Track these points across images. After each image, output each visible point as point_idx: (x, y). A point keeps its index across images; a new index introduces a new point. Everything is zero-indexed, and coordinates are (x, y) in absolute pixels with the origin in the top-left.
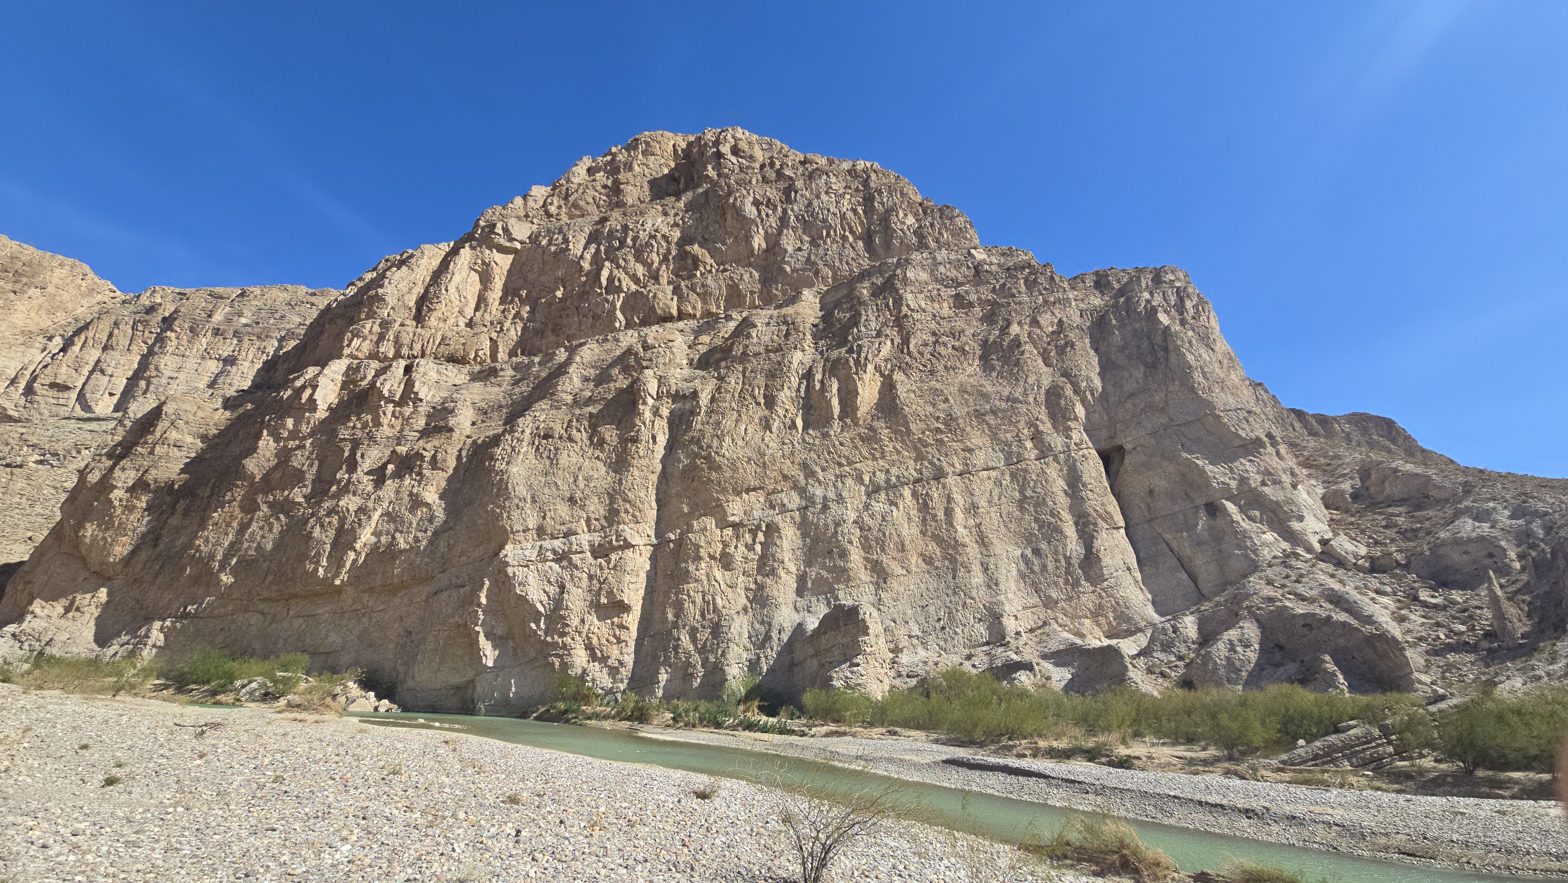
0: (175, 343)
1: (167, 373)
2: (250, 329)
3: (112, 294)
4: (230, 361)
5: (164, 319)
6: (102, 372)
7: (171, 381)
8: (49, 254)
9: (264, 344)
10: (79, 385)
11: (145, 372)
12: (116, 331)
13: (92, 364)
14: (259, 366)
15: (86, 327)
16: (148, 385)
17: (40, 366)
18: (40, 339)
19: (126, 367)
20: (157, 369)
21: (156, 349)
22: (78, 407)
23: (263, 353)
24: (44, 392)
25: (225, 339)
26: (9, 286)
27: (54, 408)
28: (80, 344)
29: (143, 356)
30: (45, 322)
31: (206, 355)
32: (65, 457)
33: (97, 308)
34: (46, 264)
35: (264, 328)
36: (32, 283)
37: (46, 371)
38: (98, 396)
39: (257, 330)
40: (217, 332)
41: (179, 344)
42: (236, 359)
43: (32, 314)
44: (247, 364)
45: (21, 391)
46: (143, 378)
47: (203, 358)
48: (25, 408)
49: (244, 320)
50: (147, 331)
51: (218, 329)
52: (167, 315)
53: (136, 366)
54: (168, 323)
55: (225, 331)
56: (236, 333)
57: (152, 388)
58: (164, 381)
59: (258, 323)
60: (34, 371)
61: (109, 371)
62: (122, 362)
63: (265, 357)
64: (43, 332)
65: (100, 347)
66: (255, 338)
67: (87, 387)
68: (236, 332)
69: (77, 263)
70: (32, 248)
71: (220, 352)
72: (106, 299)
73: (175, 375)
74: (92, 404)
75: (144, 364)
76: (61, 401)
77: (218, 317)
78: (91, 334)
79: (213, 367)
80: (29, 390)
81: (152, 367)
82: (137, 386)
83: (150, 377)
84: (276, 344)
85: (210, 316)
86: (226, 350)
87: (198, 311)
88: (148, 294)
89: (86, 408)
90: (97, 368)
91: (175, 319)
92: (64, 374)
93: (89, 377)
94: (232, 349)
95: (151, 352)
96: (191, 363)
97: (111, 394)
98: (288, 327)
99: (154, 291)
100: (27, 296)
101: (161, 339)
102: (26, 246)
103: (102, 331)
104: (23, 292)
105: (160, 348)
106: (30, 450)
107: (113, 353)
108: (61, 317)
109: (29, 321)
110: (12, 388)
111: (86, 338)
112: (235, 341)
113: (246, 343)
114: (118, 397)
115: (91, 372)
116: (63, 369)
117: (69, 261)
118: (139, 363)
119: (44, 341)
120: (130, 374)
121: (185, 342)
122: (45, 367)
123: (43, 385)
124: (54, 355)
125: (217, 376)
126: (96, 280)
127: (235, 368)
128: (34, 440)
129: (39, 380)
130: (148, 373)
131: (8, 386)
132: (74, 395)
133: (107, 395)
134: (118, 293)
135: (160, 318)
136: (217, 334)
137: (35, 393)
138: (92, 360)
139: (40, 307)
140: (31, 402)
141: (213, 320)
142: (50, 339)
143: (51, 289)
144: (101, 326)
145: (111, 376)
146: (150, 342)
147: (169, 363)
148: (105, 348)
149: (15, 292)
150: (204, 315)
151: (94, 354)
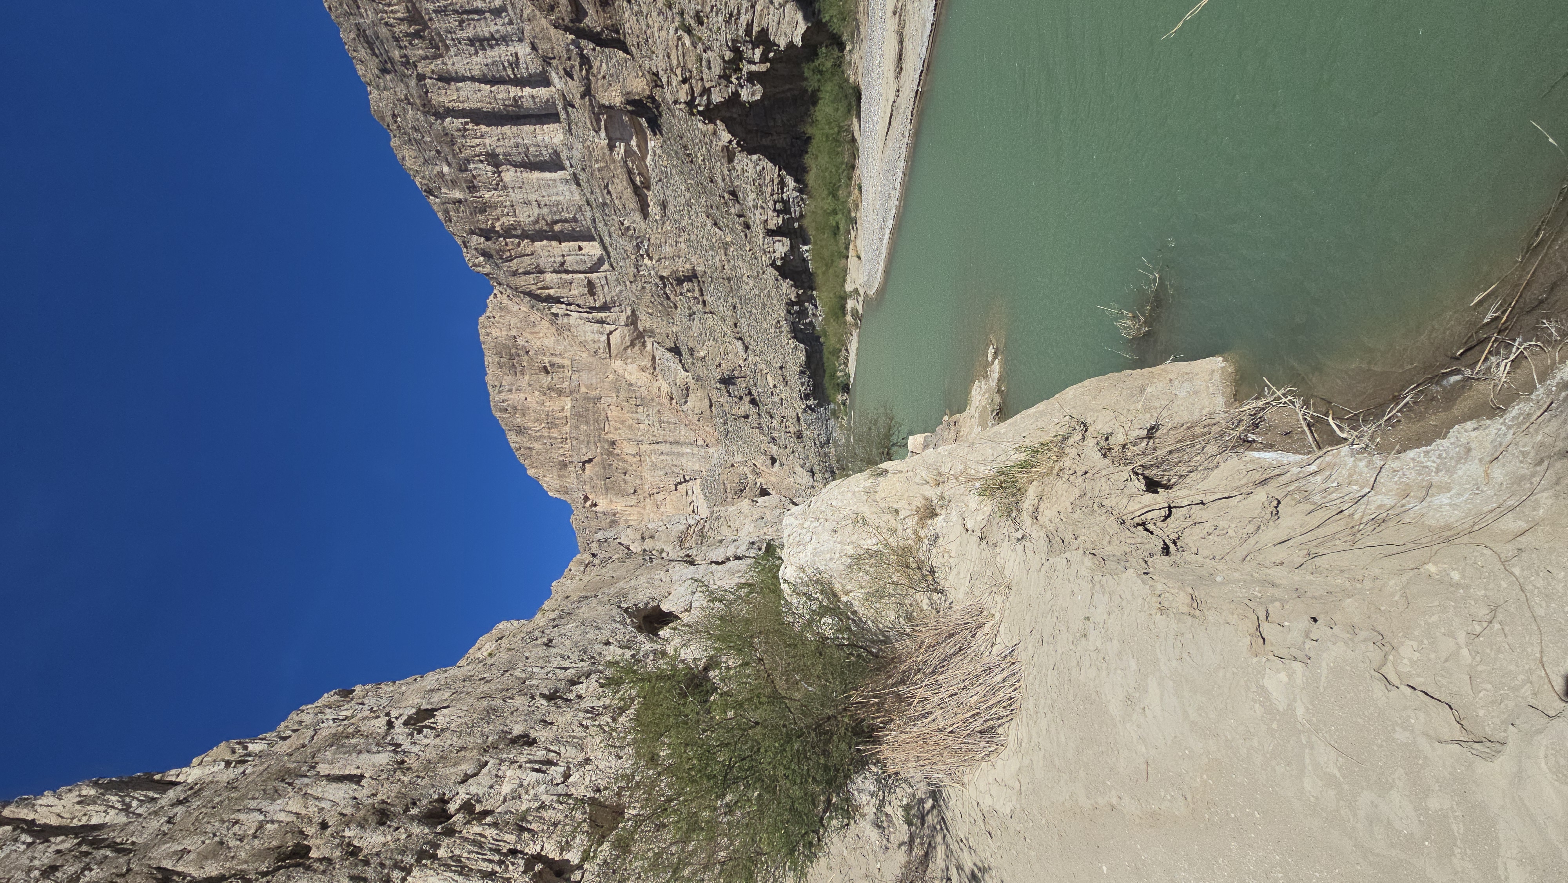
0: (504, 219)
1: (536, 211)
2: (450, 157)
3: (499, 295)
4: (492, 159)
5: (488, 239)
6: (562, 264)
7: (543, 203)
8: (483, 346)
9: (456, 134)
10: (582, 276)
11: (546, 231)
12: (520, 271)
13: (559, 275)
14: (483, 128)
15: (529, 294)
16: (557, 222)
17: (581, 310)
18: (559, 322)
19: (550, 249)
20: (537, 222)
21: (519, 232)
22: (603, 269)
23: (465, 130)
24: (601, 297)
25: (474, 177)
26: (525, 358)
27: (612, 285)
28: (547, 291)
29: (533, 241)
30: (545, 323)
31: (500, 186)
32: (637, 238)
33: (516, 300)
34: (493, 344)
35: (439, 143)
36: (513, 345)
37: (582, 303)
38: (586, 257)
39: (446, 149)
40: (472, 188)
41: (503, 215)
42: (488, 155)
43: (541, 335)
44: (487, 141)
45: (608, 314)
46: (552, 230)
47: (505, 187)
48: (621, 305)
49: (446, 169)
50: (508, 248)
51: (469, 188)
52: (483, 239)
53: (545, 242)
54: (488, 234)
55: (466, 181)
56: (463, 169)
57: (557, 217)
58: (545, 211)
59: (438, 152)
60: (587, 312)
61: (559, 259)
62: (546, 254)
63: (470, 126)
64: (552, 323)
65: (541, 276)
66: (456, 147)
67: (581, 269)
68: (461, 170)
69: (480, 326)
70: (486, 359)
71: (490, 174)
72: (505, 297)
73: (534, 203)
74: (595, 259)
75: (538, 236)
76: (603, 282)
77: (457, 195)
78: (533, 287)
79: (509, 175)
80: (605, 308)
81: (537, 227)
82: (562, 231)
83: (547, 224)
84: (448, 120)
85: (460, 201)
86: (484, 170)
87: (461, 214)
88: (480, 269)
89: (600, 261)
90: (561, 269)
91: (481, 230)
92: (577, 291)
93: (573, 272)
94: (481, 166)
95: (524, 236)
96: (515, 196)
97: (580, 249)
98: (422, 118)
99: (475, 265)
100: (526, 344)
101: (508, 232)
102: (486, 363)
103: (527, 282)
104: (524, 347)
105: (515, 229)
106: (642, 268)
107: (542, 264)
108: (535, 316)
109: (548, 335)
110: (608, 320)
111: (539, 289)
112: (472, 166)
113: (467, 153)
114: (580, 243)
115: (567, 272)
116: (575, 292)
117: (482, 331)
118: (541, 240)
119: (560, 318)
120: (554, 243)
121: (499, 211)
122: (578, 306)
123: (595, 301)
124: (567, 305)
125: (516, 165)
126: (490, 309)
127: (499, 150)
128: (632, 270)
129: (592, 305)
130: (545, 228)
131: (608, 324)
132: (594, 276)
133: (583, 252)
134: (495, 292)
135: (489, 243)
136: (474, 187)
137: (605, 303)
138: (555, 276)
139: (532, 333)
140: (614, 303)
141: (461, 197)
142: (556, 315)
143: (514, 332)
144: (523, 283)
145: (563, 256)
146: (517, 241)
147: (527, 214)
148: (541, 272)
149: (527, 352)
150: (462, 208)
151: (550, 278)
